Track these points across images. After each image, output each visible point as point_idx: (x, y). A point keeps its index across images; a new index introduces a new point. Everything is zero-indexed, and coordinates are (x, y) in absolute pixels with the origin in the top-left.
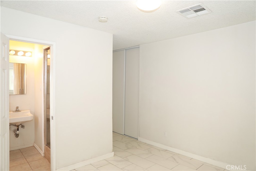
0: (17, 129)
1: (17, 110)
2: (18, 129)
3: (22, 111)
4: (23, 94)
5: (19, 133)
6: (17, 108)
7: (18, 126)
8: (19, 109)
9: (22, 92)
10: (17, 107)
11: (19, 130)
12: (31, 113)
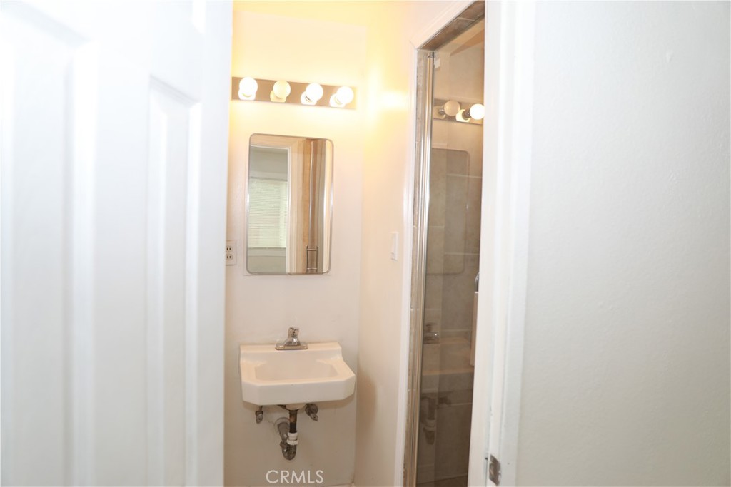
0: (291, 424)
1: (290, 342)
2: (295, 424)
3: (311, 348)
4: (317, 272)
5: (296, 443)
6: (293, 333)
7: (293, 413)
8: (301, 337)
9: (312, 262)
10: (292, 331)
11: (297, 429)
12: (345, 359)
